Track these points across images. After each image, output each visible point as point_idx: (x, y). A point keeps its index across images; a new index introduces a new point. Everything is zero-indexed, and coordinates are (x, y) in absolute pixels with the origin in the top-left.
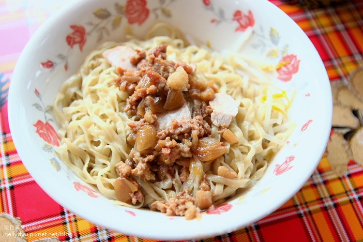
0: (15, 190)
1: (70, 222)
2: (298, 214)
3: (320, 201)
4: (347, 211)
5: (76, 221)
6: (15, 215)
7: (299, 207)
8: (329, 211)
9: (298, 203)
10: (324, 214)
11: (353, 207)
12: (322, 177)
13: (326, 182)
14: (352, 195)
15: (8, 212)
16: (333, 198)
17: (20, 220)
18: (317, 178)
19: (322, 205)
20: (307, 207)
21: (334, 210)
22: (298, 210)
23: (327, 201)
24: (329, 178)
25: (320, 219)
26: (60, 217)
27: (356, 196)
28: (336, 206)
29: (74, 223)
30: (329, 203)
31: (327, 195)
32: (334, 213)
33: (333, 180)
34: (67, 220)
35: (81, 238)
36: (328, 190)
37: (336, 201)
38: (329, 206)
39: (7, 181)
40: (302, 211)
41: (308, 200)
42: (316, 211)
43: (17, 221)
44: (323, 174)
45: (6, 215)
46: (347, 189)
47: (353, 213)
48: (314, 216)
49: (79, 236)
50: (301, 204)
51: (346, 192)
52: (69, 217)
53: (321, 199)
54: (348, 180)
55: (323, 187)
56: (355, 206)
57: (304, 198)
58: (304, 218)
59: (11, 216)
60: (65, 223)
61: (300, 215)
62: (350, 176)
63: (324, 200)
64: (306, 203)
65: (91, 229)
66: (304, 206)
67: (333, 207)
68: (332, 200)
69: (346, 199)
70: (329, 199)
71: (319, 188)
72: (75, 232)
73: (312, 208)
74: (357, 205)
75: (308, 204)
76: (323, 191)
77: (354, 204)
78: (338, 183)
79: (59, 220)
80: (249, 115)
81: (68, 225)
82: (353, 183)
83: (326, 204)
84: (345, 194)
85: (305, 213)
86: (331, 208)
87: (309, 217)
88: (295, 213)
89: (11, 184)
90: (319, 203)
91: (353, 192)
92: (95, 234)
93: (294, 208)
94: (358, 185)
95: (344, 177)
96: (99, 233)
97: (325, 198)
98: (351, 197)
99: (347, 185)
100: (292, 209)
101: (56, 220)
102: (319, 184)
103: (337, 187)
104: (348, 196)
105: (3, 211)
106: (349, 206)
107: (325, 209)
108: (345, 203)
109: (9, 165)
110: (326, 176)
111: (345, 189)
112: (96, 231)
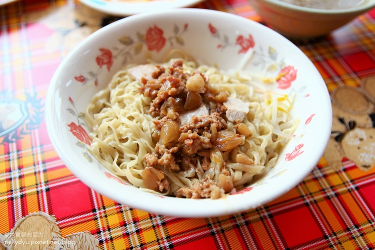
0: (51, 192)
1: (101, 217)
2: (305, 203)
3: (323, 192)
4: (348, 199)
5: (106, 216)
6: (51, 213)
7: (305, 197)
8: (332, 200)
9: (304, 194)
10: (327, 202)
11: (352, 195)
12: (321, 172)
13: (325, 176)
14: (349, 185)
15: (44, 211)
16: (334, 188)
17: (55, 217)
18: (317, 173)
19: (324, 195)
20: (312, 197)
21: (336, 199)
22: (304, 199)
23: (329, 192)
24: (328, 172)
25: (324, 206)
26: (91, 214)
27: (353, 186)
28: (337, 195)
29: (104, 219)
30: (331, 193)
31: (328, 186)
32: (336, 201)
33: (332, 174)
34: (98, 216)
35: (111, 231)
36: (329, 182)
37: (336, 191)
38: (331, 195)
39: (43, 184)
40: (308, 201)
41: (312, 191)
42: (321, 200)
43: (52, 219)
44: (322, 170)
45: (43, 213)
46: (345, 181)
47: (353, 201)
48: (319, 204)
49: (109, 229)
50: (307, 195)
51: (344, 183)
52: (100, 213)
53: (324, 190)
54: (344, 174)
55: (324, 180)
56: (354, 195)
57: (308, 190)
58: (311, 207)
59: (47, 214)
60: (97, 219)
61: (307, 204)
62: (345, 170)
63: (326, 191)
64: (311, 194)
65: (120, 223)
66: (310, 196)
67: (334, 196)
68: (333, 190)
69: (344, 189)
70: (330, 190)
71: (320, 181)
72: (105, 226)
73: (316, 198)
74: (355, 194)
75: (313, 195)
76: (324, 183)
77: (352, 193)
78: (336, 176)
79: (90, 216)
80: (258, 115)
81: (99, 220)
82: (349, 176)
83: (329, 194)
84: (343, 185)
85: (311, 202)
86: (333, 197)
87: (315, 205)
88: (302, 202)
89: (47, 187)
90: (323, 194)
91: (350, 183)
92: (124, 227)
93: (301, 199)
94: (353, 177)
95: (340, 171)
96: (128, 226)
97: (327, 189)
98: (349, 187)
99: (344, 178)
100: (299, 199)
101: (88, 216)
102: (320, 178)
103: (336, 180)
104: (346, 186)
105: (40, 210)
106: (348, 194)
107: (328, 198)
108: (344, 193)
109: (45, 171)
110: (325, 171)
111: (343, 181)
112: (125, 225)
